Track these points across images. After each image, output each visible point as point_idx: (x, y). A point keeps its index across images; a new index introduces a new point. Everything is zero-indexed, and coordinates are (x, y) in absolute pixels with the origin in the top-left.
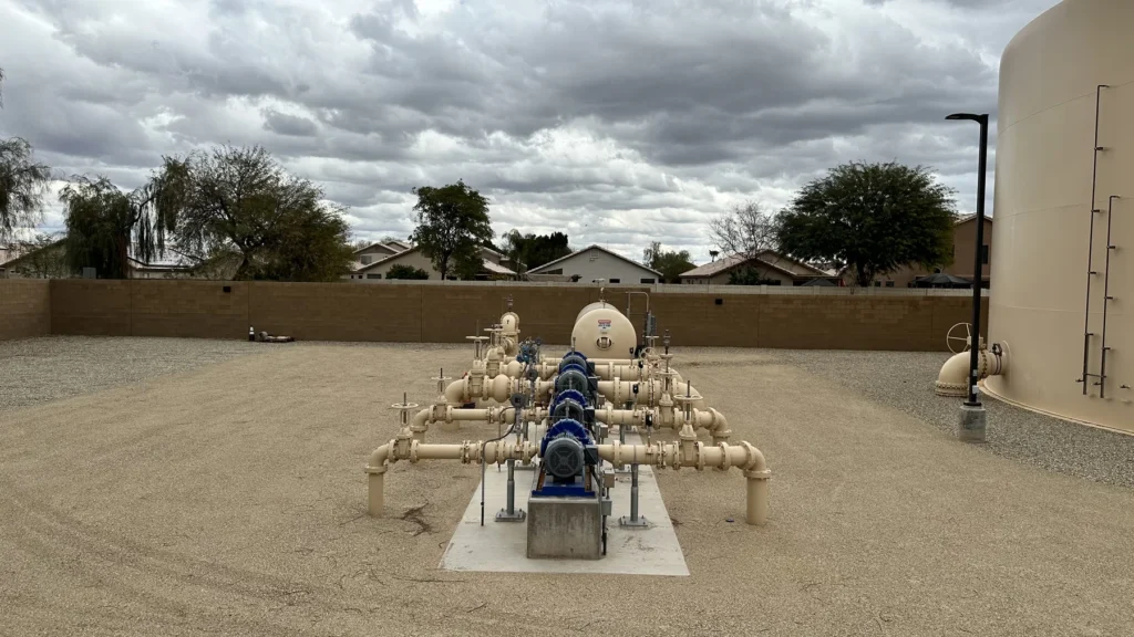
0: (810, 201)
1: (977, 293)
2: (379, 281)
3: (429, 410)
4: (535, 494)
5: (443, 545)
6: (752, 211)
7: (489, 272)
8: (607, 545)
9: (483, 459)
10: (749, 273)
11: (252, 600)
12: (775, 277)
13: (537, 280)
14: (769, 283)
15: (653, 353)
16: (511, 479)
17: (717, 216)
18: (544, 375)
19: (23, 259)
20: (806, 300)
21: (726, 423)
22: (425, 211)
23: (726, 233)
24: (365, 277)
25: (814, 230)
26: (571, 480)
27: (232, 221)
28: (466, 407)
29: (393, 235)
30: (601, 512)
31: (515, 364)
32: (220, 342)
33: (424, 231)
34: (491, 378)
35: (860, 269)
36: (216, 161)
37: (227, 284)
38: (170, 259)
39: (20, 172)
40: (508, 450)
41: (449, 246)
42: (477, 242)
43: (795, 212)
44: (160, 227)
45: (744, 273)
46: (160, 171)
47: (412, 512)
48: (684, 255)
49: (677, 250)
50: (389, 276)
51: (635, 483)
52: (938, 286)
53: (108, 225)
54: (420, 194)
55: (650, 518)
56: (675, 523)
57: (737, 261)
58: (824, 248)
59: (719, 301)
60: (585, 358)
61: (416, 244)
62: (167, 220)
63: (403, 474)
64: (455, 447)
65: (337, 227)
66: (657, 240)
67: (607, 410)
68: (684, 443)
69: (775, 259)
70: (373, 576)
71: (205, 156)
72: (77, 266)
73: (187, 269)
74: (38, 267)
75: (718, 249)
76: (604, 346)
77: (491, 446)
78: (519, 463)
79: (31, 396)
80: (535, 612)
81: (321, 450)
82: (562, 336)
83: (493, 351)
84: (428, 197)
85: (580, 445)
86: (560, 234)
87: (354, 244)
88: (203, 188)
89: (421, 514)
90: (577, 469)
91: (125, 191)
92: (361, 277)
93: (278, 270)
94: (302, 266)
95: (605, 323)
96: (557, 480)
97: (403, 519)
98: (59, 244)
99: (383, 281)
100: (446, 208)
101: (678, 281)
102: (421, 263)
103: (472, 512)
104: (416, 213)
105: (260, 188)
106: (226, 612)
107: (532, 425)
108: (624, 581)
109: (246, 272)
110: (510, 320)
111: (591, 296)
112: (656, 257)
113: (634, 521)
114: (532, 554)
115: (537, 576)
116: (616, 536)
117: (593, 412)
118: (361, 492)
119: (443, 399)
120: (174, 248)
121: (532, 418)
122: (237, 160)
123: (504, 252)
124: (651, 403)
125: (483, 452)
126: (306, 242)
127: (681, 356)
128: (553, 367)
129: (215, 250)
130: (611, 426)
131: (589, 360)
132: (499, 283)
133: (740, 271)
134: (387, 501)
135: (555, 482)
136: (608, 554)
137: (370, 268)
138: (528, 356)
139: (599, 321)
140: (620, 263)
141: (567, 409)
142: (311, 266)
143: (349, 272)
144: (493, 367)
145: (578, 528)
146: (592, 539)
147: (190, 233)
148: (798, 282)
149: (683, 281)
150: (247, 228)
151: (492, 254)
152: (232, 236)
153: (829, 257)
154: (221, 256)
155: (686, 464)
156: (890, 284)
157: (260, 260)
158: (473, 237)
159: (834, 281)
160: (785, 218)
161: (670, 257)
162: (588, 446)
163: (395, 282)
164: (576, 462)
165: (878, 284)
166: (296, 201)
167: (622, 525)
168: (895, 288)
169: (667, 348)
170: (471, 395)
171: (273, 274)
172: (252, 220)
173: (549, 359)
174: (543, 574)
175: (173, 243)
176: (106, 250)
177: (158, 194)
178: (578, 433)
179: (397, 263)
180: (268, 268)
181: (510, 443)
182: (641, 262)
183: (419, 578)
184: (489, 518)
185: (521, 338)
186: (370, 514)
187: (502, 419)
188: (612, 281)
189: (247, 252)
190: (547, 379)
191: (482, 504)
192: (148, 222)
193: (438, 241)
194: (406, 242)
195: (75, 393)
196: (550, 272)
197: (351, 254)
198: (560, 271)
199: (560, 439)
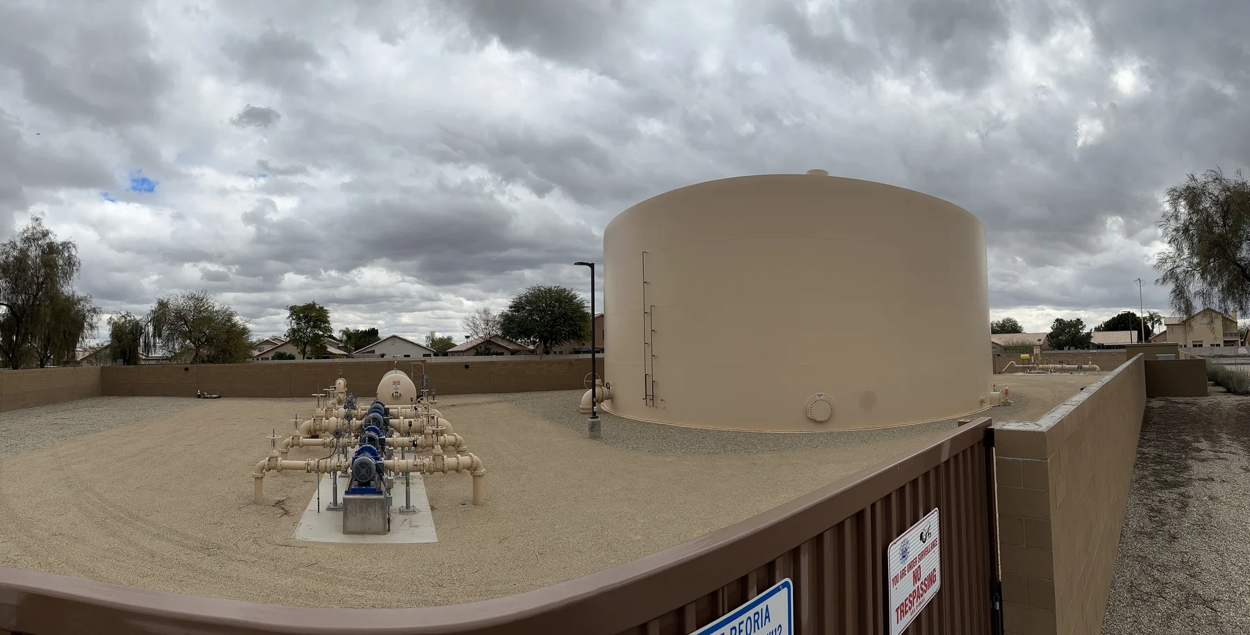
0: (517, 307)
1: (593, 356)
2: (267, 362)
3: (289, 440)
4: (347, 493)
5: (295, 524)
6: (486, 312)
7: (331, 353)
8: (390, 524)
9: (319, 470)
10: (486, 349)
11: (189, 552)
12: (500, 350)
13: (359, 358)
14: (497, 354)
15: (425, 401)
16: (335, 483)
17: (467, 315)
18: (359, 417)
19: (90, 355)
20: (515, 363)
21: (463, 441)
22: (293, 319)
23: (472, 325)
24: (260, 359)
25: (519, 324)
26: (368, 484)
27: (190, 331)
28: (313, 437)
29: (276, 334)
30: (386, 503)
31: (342, 410)
32: (183, 399)
33: (293, 331)
34: (327, 419)
35: (545, 344)
36: (182, 299)
37: (186, 366)
38: (159, 353)
39: (89, 311)
40: (332, 465)
41: (307, 339)
42: (323, 336)
43: (510, 313)
44: (154, 336)
45: (483, 349)
46: (154, 306)
47: (279, 502)
48: (449, 339)
49: (446, 335)
50: (273, 359)
51: (408, 484)
52: (584, 352)
53: (129, 336)
54: (290, 310)
55: (417, 506)
56: (432, 508)
57: (480, 342)
58: (526, 333)
59: (467, 367)
60: (383, 406)
61: (288, 339)
62: (158, 332)
63: (275, 479)
64: (302, 463)
65: (245, 331)
66: (433, 330)
67: (396, 438)
68: (435, 457)
69: (500, 340)
70: (255, 541)
71: (177, 297)
72: (115, 359)
73: (167, 359)
74: (97, 360)
75: (468, 335)
76: (397, 397)
77: (322, 462)
78: (339, 473)
79: (90, 429)
80: (346, 568)
81: (231, 462)
82: (371, 392)
83: (330, 402)
84: (295, 311)
85: (373, 461)
86: (374, 329)
87: (254, 340)
88: (176, 313)
89: (284, 504)
90: (371, 477)
91: (138, 318)
92: (258, 359)
93: (213, 357)
94: (226, 354)
95: (397, 383)
96: (360, 484)
97: (274, 506)
98: (106, 347)
99: (270, 361)
100: (306, 317)
101: (446, 354)
102: (291, 350)
103: (313, 504)
104: (288, 320)
105: (204, 312)
106: (175, 557)
107: (349, 449)
108: (400, 549)
109: (198, 359)
110: (341, 382)
111: (390, 366)
112: (433, 340)
113: (408, 509)
114: (346, 531)
115: (350, 545)
116: (397, 519)
117: (384, 439)
118: (250, 489)
119: (297, 433)
120: (161, 347)
121: (349, 444)
122: (192, 298)
123: (341, 341)
124: (421, 432)
125: (318, 466)
126: (227, 341)
127: (442, 401)
128: (364, 412)
129: (182, 347)
130: (395, 448)
131: (386, 406)
132: (337, 360)
133: (480, 348)
134: (265, 493)
135: (359, 485)
136: (391, 531)
137: (263, 354)
138: (350, 405)
139: (395, 381)
140: (408, 345)
141: (367, 438)
142: (230, 354)
143: (251, 357)
144: (329, 412)
145: (373, 515)
146: (381, 521)
147: (169, 339)
148: (513, 353)
149: (449, 354)
150: (197, 335)
151: (334, 343)
152: (190, 339)
153: (529, 338)
154: (185, 350)
155: (437, 470)
156: (561, 353)
157: (204, 352)
158: (321, 333)
159: (532, 352)
160: (503, 315)
161: (441, 340)
162: (378, 462)
163: (277, 361)
164: (370, 473)
165: (555, 353)
166: (223, 318)
167: (401, 512)
168: (563, 355)
169: (434, 397)
170: (315, 431)
171: (212, 359)
172: (200, 330)
173: (363, 406)
174: (352, 544)
175: (161, 345)
176: (128, 350)
177: (153, 319)
178: (373, 453)
179: (277, 350)
180: (208, 356)
181: (334, 461)
182: (424, 344)
183: (281, 544)
184: (323, 508)
185: (348, 393)
186: (255, 503)
187: (331, 445)
188: (405, 356)
189: (198, 347)
190: (361, 419)
191: (318, 499)
192: (148, 334)
193: (300, 337)
194: (283, 338)
195: (110, 427)
196: (367, 352)
197: (253, 346)
198: (373, 352)
199: (361, 458)
